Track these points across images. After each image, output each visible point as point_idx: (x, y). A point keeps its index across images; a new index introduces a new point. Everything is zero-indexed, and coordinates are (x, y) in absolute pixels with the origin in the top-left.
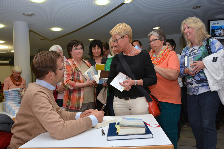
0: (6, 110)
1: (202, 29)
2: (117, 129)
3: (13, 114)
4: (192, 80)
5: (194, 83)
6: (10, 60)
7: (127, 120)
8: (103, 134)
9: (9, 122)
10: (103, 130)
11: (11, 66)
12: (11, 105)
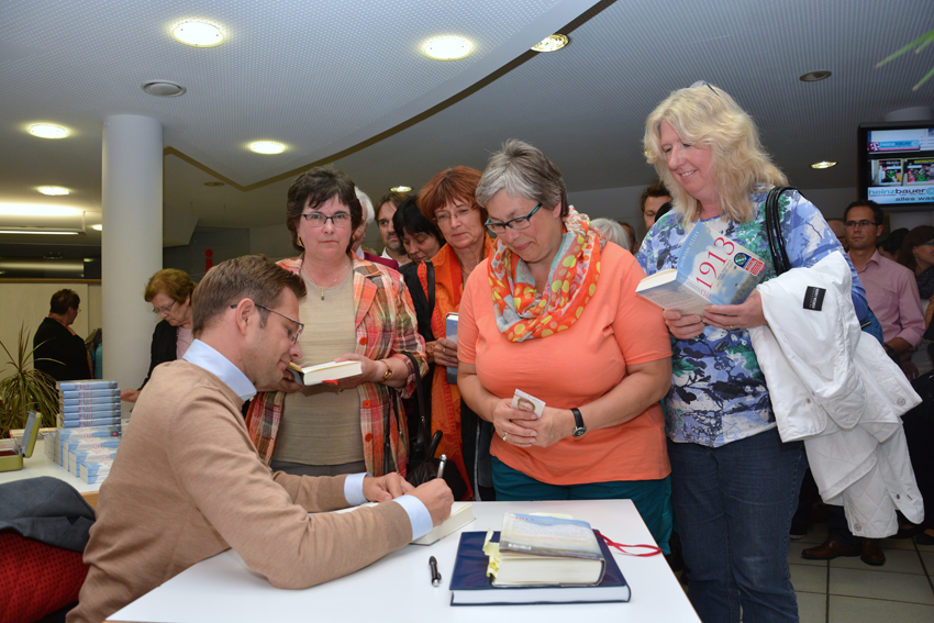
0: (66, 459)
1: (745, 144)
2: (491, 560)
3: (91, 477)
4: (690, 378)
5: (700, 395)
6: (87, 260)
7: (529, 526)
8: (436, 576)
9: (74, 511)
10: (433, 561)
11: (89, 284)
12: (83, 442)
